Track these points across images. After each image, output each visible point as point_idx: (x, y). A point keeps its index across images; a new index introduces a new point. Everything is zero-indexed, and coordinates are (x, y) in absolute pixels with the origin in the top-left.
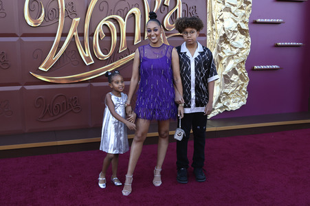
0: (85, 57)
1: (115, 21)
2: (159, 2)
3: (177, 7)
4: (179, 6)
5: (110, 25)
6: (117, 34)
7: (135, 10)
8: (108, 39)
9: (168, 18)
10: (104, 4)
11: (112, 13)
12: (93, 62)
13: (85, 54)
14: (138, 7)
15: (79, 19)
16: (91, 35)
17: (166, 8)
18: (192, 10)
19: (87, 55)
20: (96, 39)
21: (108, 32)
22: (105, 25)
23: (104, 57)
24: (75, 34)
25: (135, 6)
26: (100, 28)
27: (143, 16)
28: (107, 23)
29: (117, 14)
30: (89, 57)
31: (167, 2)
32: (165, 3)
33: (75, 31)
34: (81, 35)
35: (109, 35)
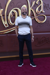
0: (5, 24)
1: (17, 10)
2: (34, 2)
3: (41, 5)
4: (42, 4)
5: (15, 12)
6: (18, 15)
7: (25, 6)
8: (14, 17)
9: (37, 9)
10: (12, 4)
11: (16, 7)
12: (8, 26)
13: (5, 23)
14: (26, 5)
15: (2, 10)
16: (7, 16)
17: (37, 5)
18: (47, 5)
19: (6, 23)
20: (9, 17)
21: (14, 14)
22: (13, 12)
23: (12, 24)
24: (1, 15)
25: (25, 4)
26: (11, 13)
27: (28, 8)
28: (13, 11)
29: (18, 8)
30: (7, 24)
31: (37, 3)
32: (36, 3)
33: (1, 14)
34: (4, 16)
35: (14, 15)
